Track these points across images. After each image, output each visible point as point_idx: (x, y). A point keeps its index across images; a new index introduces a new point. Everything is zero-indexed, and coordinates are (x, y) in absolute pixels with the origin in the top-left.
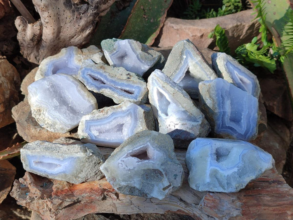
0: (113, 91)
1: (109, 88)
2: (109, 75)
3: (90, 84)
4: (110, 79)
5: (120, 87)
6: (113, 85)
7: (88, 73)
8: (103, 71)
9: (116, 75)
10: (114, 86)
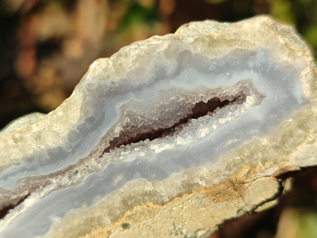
0: (29, 160)
1: (60, 149)
2: (150, 195)
3: (171, 65)
4: (121, 184)
5: (28, 203)
6: (65, 180)
7: (250, 100)
8: (203, 183)
9: (125, 226)
10: (54, 181)
